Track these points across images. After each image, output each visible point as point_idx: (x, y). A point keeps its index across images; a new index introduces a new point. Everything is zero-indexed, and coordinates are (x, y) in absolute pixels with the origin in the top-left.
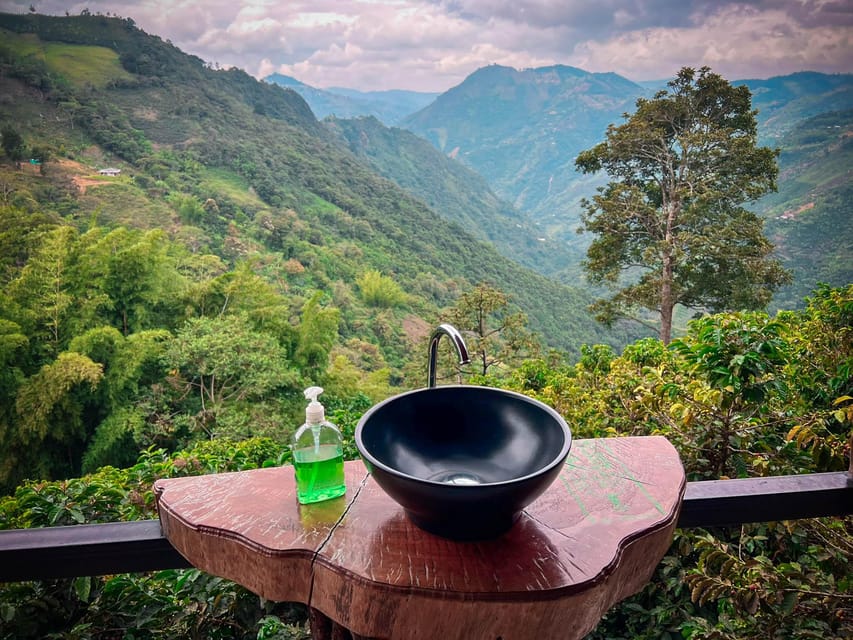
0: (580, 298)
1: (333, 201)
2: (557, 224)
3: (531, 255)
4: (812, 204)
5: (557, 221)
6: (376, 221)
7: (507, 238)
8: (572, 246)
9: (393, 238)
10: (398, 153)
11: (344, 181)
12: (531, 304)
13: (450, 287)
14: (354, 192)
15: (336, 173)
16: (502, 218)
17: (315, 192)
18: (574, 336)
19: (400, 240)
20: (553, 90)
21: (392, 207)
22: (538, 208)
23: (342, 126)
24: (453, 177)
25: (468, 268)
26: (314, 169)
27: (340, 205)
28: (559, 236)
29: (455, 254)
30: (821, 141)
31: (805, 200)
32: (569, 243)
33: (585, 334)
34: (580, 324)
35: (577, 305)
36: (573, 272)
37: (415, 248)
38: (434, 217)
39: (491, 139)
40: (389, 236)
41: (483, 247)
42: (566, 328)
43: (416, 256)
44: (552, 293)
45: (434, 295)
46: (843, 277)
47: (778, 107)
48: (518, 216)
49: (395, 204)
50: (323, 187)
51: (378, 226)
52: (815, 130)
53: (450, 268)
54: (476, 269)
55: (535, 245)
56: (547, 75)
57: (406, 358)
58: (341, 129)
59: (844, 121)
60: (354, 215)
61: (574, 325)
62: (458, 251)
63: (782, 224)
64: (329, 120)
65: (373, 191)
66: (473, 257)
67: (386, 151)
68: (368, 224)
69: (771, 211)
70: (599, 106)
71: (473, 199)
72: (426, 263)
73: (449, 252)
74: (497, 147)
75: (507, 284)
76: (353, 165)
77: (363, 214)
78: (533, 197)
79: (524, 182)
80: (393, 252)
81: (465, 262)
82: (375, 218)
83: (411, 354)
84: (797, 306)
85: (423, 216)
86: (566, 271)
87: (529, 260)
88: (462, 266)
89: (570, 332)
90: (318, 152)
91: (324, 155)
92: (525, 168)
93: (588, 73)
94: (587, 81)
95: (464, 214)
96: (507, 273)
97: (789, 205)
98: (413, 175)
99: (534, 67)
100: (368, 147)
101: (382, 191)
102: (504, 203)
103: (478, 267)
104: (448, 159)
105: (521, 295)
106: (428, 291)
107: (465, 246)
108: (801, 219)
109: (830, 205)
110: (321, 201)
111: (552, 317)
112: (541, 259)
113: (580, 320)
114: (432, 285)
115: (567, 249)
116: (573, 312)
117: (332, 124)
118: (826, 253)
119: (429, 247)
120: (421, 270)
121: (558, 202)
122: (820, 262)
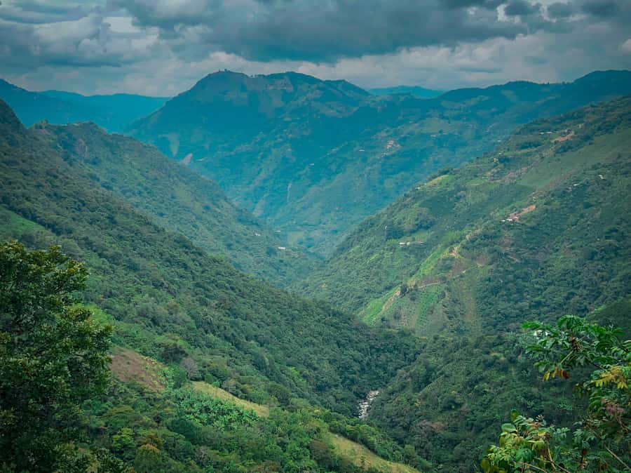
0: (320, 311)
1: (34, 219)
2: (299, 230)
3: (271, 264)
4: (534, 207)
5: (298, 227)
6: (86, 239)
7: (246, 248)
8: (314, 254)
9: (106, 257)
10: (122, 161)
11: (49, 195)
12: (269, 320)
13: (172, 309)
14: (62, 207)
15: (39, 186)
16: (240, 227)
17: (12, 209)
18: (315, 353)
19: (114, 259)
20: (286, 97)
21: (107, 221)
22: (278, 216)
23: (56, 133)
24: (183, 185)
25: (198, 285)
26: (10, 183)
27: (41, 223)
28: (301, 243)
29: (182, 271)
30: (536, 146)
31: (527, 203)
32: (311, 250)
33: (327, 349)
34: (321, 338)
35: (318, 317)
36: (315, 281)
37: (133, 268)
38: (157, 230)
39: (226, 145)
40: (100, 255)
41: (215, 261)
42: (307, 344)
43: (132, 275)
44: (290, 307)
45: (153, 320)
46: (567, 276)
47: (498, 113)
48: (257, 224)
49: (111, 218)
50: (21, 203)
51: (88, 244)
52: (530, 136)
53: (174, 287)
54: (206, 285)
55: (275, 254)
56: (280, 82)
57: (109, 403)
58: (55, 137)
59: (554, 127)
60: (58, 234)
61: (315, 340)
62: (185, 267)
63: (509, 227)
64: (41, 128)
65: (84, 205)
66: (203, 272)
67: (108, 159)
68: (75, 243)
69: (498, 214)
70: (332, 113)
71: (207, 208)
72: (146, 283)
73: (175, 268)
74: (232, 153)
75: (242, 300)
76: (61, 177)
77: (70, 232)
78: (271, 204)
79: (262, 188)
80: (105, 272)
81: (193, 278)
82: (84, 236)
83: (116, 397)
84: (530, 307)
85: (145, 230)
86: (308, 280)
87: (271, 270)
88: (190, 284)
89: (311, 348)
90: (17, 163)
91: (25, 166)
92: (262, 175)
93: (321, 81)
94: (318, 88)
95: (198, 223)
96: (242, 288)
97: (513, 207)
98: (139, 184)
99: (266, 74)
100: (86, 156)
101: (94, 204)
102: (241, 211)
103: (208, 283)
104: (179, 166)
105: (257, 311)
106: (145, 316)
107: (194, 260)
108: (524, 221)
109: (549, 207)
110: (19, 219)
111: (291, 333)
112: (284, 269)
113: (320, 334)
114: (151, 309)
115: (308, 257)
116: (312, 327)
117: (44, 131)
118: (551, 254)
119: (150, 264)
120: (139, 291)
121: (298, 209)
122: (546, 262)
